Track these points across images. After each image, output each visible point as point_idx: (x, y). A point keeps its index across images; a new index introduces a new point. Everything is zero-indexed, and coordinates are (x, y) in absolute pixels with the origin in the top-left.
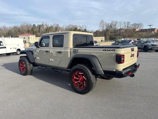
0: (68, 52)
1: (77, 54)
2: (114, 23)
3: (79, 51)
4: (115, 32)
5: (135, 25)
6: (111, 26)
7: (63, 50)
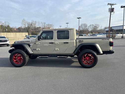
0: (74, 42)
1: (82, 43)
2: (34, 23)
3: (84, 41)
4: (35, 30)
6: (31, 25)
7: (70, 41)
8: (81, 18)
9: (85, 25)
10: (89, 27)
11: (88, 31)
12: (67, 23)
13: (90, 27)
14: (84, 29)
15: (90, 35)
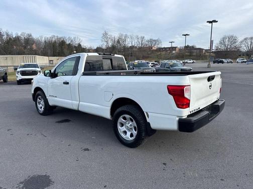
2: (123, 38)
5: (151, 41)
8: (217, 21)
9: (233, 39)
10: (242, 42)
11: (239, 51)
12: (185, 35)
13: (244, 42)
14: (229, 47)
15: (242, 62)
